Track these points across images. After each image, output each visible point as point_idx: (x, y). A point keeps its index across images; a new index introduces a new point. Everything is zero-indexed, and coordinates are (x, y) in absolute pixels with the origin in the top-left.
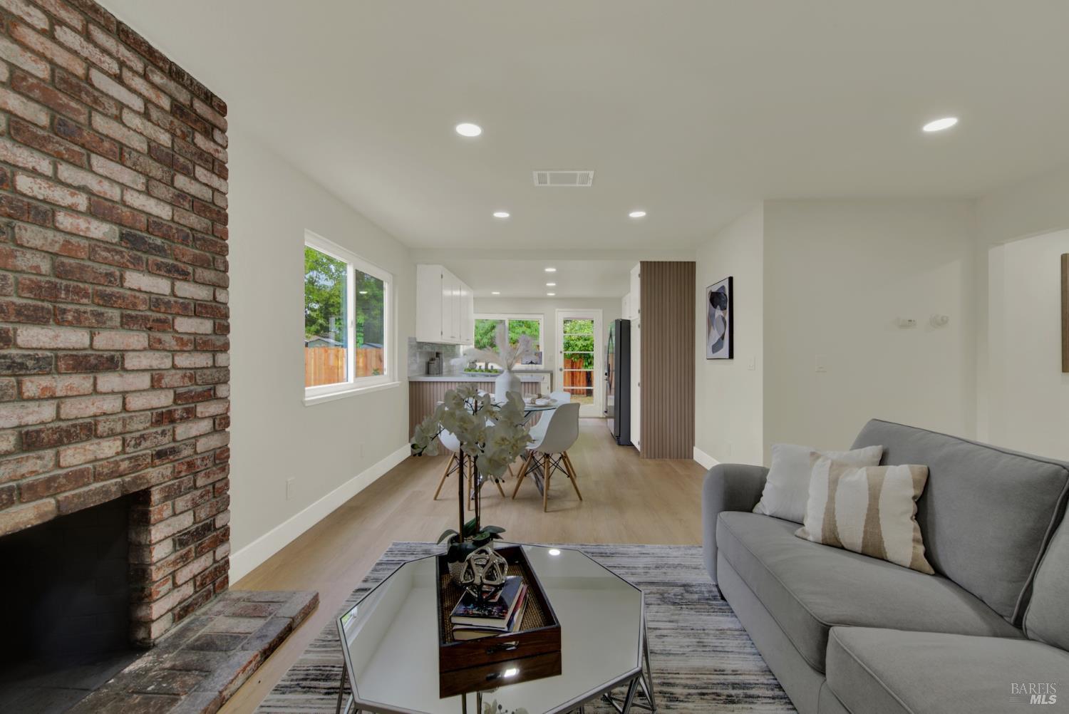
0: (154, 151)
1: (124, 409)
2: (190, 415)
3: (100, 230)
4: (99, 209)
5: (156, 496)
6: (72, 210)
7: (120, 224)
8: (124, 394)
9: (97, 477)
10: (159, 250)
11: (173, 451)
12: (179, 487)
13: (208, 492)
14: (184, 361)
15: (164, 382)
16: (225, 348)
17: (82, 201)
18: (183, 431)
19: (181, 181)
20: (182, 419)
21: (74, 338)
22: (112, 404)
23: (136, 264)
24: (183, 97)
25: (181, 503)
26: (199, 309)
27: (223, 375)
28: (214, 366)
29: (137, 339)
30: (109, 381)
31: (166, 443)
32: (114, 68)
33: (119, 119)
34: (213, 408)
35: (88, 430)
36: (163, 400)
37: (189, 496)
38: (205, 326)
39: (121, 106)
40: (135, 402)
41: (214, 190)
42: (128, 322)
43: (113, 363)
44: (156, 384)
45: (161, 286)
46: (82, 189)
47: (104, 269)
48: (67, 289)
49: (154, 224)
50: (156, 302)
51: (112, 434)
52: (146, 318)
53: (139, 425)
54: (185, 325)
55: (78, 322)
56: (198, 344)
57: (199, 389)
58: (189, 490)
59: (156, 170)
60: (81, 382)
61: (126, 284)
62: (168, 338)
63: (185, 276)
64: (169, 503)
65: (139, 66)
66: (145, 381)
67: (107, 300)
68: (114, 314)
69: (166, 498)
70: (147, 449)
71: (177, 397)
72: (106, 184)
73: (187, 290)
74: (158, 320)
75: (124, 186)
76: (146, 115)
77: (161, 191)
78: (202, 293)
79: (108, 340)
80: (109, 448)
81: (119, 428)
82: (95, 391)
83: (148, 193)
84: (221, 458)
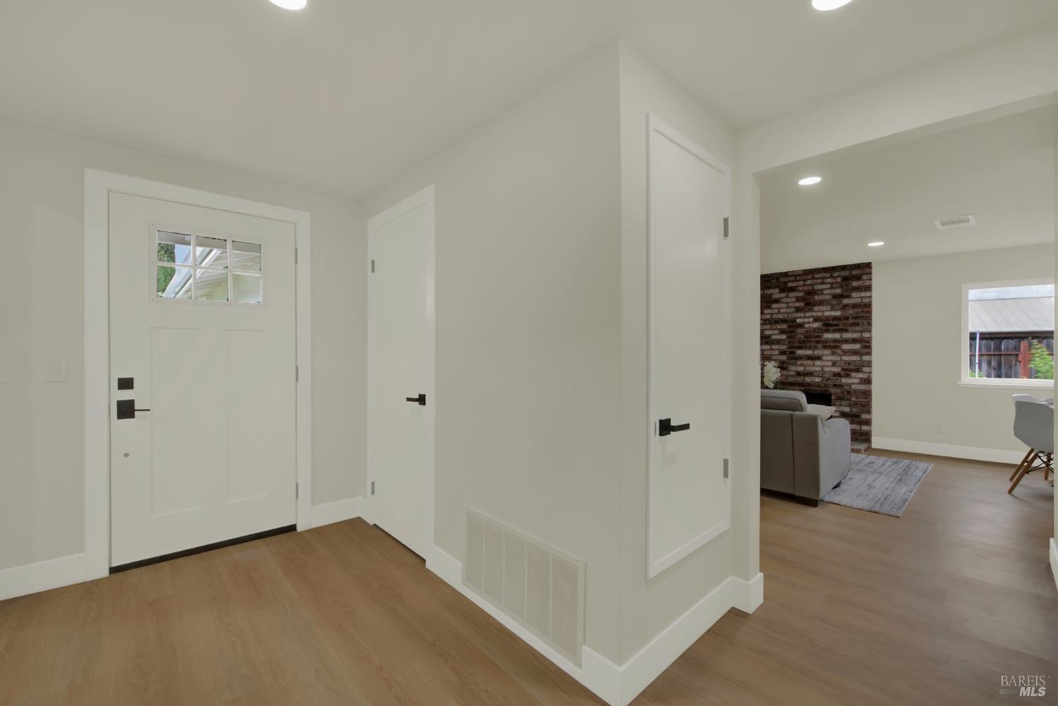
0: (835, 297)
1: (823, 370)
2: (848, 376)
3: (816, 325)
4: (816, 319)
5: (833, 397)
6: (809, 323)
7: (822, 321)
8: (823, 367)
9: (815, 386)
10: (837, 325)
11: (840, 386)
12: (843, 397)
13: (857, 404)
14: (845, 358)
15: (837, 364)
16: (869, 354)
17: (811, 320)
18: (844, 380)
19: (845, 301)
20: (844, 377)
21: (809, 352)
22: (820, 369)
23: (827, 331)
24: (846, 273)
25: (844, 403)
26: (854, 341)
27: (869, 364)
28: (861, 360)
29: (827, 352)
30: (817, 363)
31: (837, 382)
32: (821, 281)
33: (822, 294)
34: (860, 375)
35: (811, 374)
36: (837, 370)
37: (848, 402)
38: (857, 346)
39: (822, 290)
40: (826, 369)
41: (862, 298)
42: (825, 347)
43: (819, 358)
44: (834, 364)
45: (837, 336)
46: (812, 316)
47: (816, 334)
48: (807, 341)
49: (835, 318)
50: (835, 341)
51: (818, 376)
52: (829, 346)
53: (827, 376)
54: (846, 347)
55: (810, 348)
56: (855, 353)
57: (853, 368)
58: (848, 400)
59: (835, 302)
60: (810, 362)
61: (824, 337)
62: (838, 351)
63: (846, 331)
64: (839, 401)
65: (829, 275)
66: (830, 363)
67: (818, 342)
68: (820, 346)
69: (837, 399)
70: (830, 382)
71: (843, 369)
72: (818, 313)
73: (847, 335)
74: (836, 346)
75: (823, 311)
76: (832, 288)
77: (837, 307)
78: (855, 335)
79: (817, 353)
80: (818, 380)
81: (821, 375)
82: (814, 365)
83: (832, 309)
84: (867, 394)
